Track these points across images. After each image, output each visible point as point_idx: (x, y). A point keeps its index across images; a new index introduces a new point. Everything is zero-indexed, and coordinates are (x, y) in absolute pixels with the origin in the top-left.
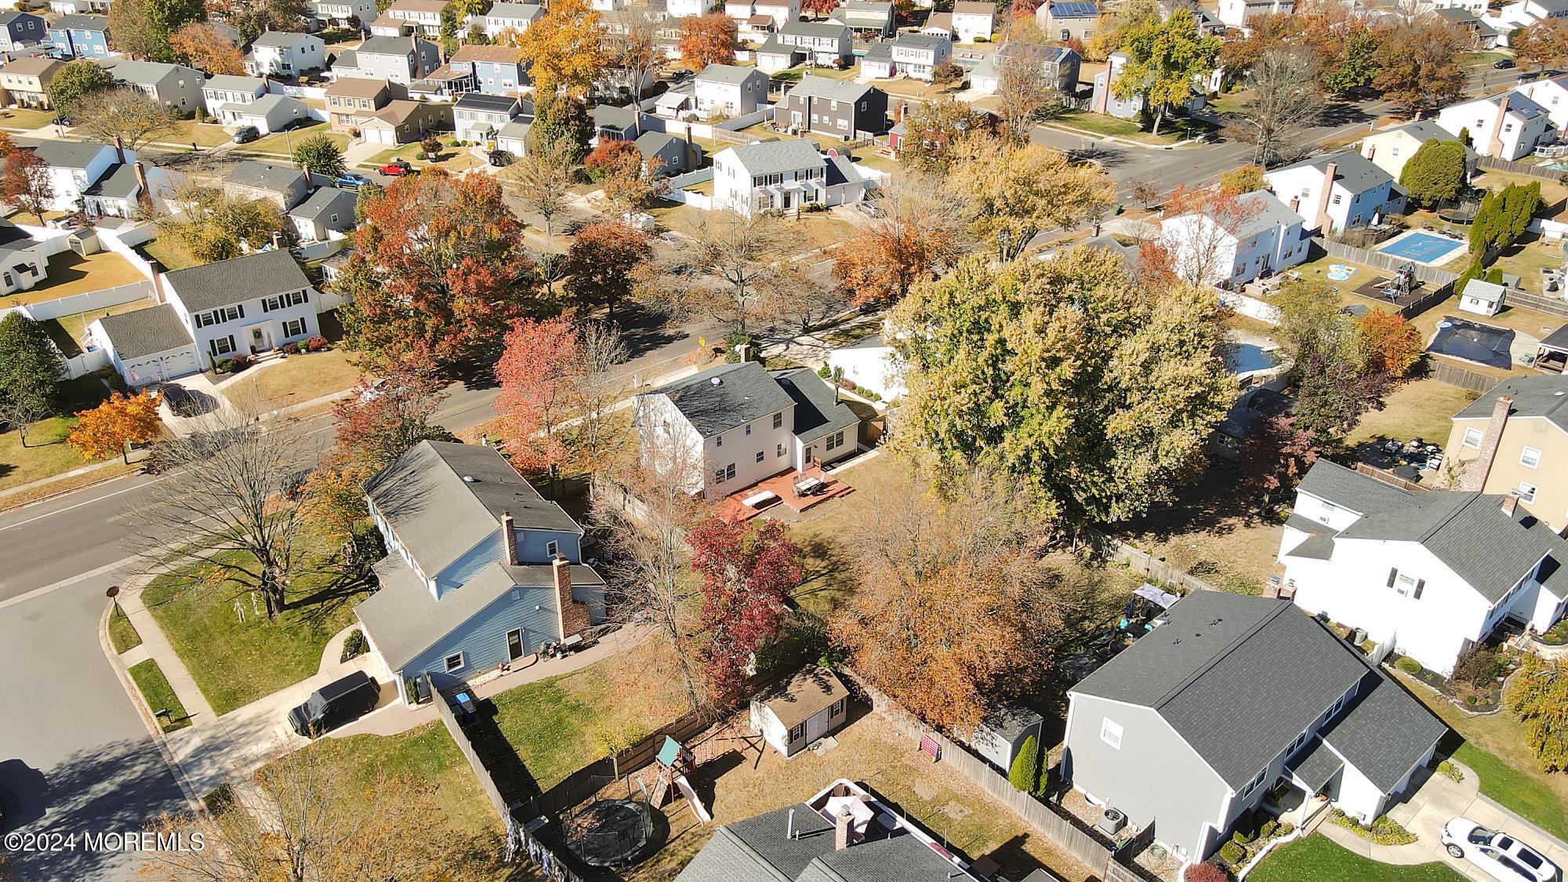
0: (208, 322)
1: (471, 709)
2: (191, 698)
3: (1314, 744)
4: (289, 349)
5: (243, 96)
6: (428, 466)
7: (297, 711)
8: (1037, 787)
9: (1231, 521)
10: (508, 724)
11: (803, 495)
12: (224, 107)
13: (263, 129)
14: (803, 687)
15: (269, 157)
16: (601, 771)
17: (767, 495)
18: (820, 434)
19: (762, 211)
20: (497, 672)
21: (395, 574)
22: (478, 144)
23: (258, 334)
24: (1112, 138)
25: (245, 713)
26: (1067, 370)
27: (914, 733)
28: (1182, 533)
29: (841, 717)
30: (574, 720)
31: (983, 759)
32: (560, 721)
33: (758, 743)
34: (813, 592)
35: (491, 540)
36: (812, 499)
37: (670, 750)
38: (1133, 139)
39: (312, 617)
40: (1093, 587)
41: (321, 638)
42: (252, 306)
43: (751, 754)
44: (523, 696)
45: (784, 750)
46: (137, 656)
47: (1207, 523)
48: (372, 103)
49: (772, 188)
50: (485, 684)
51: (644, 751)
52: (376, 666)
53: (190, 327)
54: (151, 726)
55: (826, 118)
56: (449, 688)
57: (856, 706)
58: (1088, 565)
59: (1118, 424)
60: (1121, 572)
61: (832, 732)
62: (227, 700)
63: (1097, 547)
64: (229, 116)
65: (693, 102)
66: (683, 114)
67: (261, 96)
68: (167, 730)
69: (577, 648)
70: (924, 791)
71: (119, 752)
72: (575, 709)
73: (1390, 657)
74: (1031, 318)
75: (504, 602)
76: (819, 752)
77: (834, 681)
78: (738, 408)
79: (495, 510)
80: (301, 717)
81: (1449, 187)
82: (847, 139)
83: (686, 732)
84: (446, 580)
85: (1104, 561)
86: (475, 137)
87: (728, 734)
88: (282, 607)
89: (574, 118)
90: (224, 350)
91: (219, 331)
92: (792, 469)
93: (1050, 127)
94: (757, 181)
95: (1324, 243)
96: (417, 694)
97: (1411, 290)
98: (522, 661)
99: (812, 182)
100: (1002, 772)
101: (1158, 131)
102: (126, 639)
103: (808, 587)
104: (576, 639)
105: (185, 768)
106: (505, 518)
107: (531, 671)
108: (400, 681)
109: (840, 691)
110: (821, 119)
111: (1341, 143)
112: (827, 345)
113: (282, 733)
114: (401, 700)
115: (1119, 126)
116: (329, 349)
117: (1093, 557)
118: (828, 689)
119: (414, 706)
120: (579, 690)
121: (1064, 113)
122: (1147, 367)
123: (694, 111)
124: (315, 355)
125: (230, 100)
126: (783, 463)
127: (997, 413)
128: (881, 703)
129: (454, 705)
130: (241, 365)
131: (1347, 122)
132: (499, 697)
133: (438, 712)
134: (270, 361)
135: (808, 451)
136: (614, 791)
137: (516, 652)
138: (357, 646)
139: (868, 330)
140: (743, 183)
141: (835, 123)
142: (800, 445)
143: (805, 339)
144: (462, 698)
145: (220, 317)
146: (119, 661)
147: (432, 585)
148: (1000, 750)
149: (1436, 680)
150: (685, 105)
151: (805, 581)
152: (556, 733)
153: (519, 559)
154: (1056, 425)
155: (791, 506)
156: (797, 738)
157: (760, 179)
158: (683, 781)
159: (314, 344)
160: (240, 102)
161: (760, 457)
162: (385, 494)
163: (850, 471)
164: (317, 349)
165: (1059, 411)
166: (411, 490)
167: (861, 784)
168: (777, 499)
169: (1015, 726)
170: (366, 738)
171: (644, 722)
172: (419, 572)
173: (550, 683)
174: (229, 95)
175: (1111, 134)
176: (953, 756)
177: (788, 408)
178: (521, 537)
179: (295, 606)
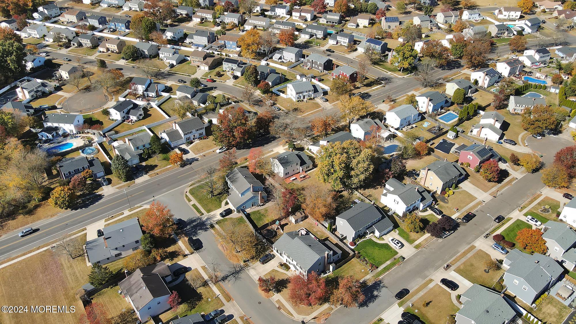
0: (186, 134)
1: (247, 214)
2: (203, 211)
3: (372, 226)
4: (200, 138)
5: (169, 54)
6: (237, 173)
7: (220, 214)
8: (331, 230)
9: (378, 187)
10: (252, 217)
11: (301, 178)
12: (165, 57)
13: (175, 64)
14: (298, 214)
15: (178, 74)
16: (267, 225)
17: (294, 178)
18: (305, 166)
19: (298, 100)
20: (250, 209)
21: (233, 192)
22: (229, 71)
23: (194, 136)
24: (390, 73)
25: (212, 213)
26: (343, 165)
27: (315, 222)
28: (369, 189)
29: (304, 218)
30: (262, 217)
31: (324, 226)
32: (260, 217)
33: (291, 222)
34: (301, 197)
35: (250, 188)
36: (303, 179)
37: (278, 222)
38: (395, 73)
39: (219, 198)
40: (349, 199)
41: (221, 202)
42: (194, 131)
43: (289, 223)
44: (254, 213)
45: (294, 223)
46: (192, 203)
47: (374, 187)
48: (202, 59)
49: (301, 95)
50: (248, 211)
51: (274, 222)
52: (231, 206)
53: (183, 135)
54: (198, 215)
55: (316, 66)
56: (244, 211)
57: (306, 217)
58: (350, 194)
59: (352, 173)
60: (355, 196)
61: (302, 221)
62: (209, 211)
63: (352, 191)
64: (165, 59)
65: (282, 57)
66: (280, 61)
67: (174, 54)
68: (201, 215)
69: (262, 205)
70: (315, 230)
71: (195, 218)
72: (262, 215)
73: (394, 213)
74: (338, 156)
75: (252, 198)
76: (300, 224)
77: (303, 213)
78: (290, 162)
79: (250, 183)
80: (221, 214)
81: (460, 101)
82: (321, 72)
83: (280, 220)
84: (242, 194)
85: (353, 194)
86: (228, 69)
87: (286, 220)
88: (213, 196)
89: (254, 73)
90: (188, 139)
91: (188, 136)
92: (299, 172)
93: (375, 67)
94: (297, 93)
95: (426, 116)
96: (238, 212)
97: (439, 131)
98: (254, 207)
99: (310, 93)
100: (326, 228)
101: (402, 71)
102: (190, 200)
103: (300, 196)
104: (262, 204)
105: (205, 221)
106: (252, 185)
107: (255, 209)
108: (235, 210)
109: (304, 215)
110: (315, 66)
111: (449, 77)
112: (309, 141)
113: (219, 218)
114: (236, 212)
115: (393, 68)
116: (208, 138)
117: (351, 193)
118: (302, 214)
119: (238, 214)
120: (262, 212)
121: (380, 62)
122: (357, 165)
123: (283, 60)
124: (205, 140)
125: (166, 55)
126: (298, 171)
127: (332, 170)
128: (310, 217)
129: (244, 214)
130: (192, 143)
131: (454, 68)
132: (251, 213)
133: (241, 215)
134: (197, 141)
135: (302, 169)
136: (269, 228)
137: (253, 206)
138: (227, 203)
139: (319, 137)
140: (294, 93)
141: (318, 68)
142: (301, 168)
143: (305, 139)
144: (245, 213)
145: (188, 133)
146: (189, 204)
147: (240, 195)
148: (327, 225)
149: (400, 217)
150: (280, 58)
151: (300, 195)
152: (260, 219)
153: (253, 191)
154: (341, 174)
155: (299, 180)
156: (296, 221)
157: (298, 93)
158: (279, 227)
159: (205, 138)
160: (168, 56)
161: (294, 171)
162: (230, 178)
163: (310, 173)
164: (205, 139)
165: (342, 171)
166: (235, 178)
167: (306, 229)
168: (296, 178)
169: (329, 221)
170: (231, 218)
171: (273, 218)
172: (237, 192)
173: (258, 211)
174: (166, 54)
175: (390, 71)
176: (320, 225)
177: (299, 162)
178: (254, 187)
179: (216, 195)
